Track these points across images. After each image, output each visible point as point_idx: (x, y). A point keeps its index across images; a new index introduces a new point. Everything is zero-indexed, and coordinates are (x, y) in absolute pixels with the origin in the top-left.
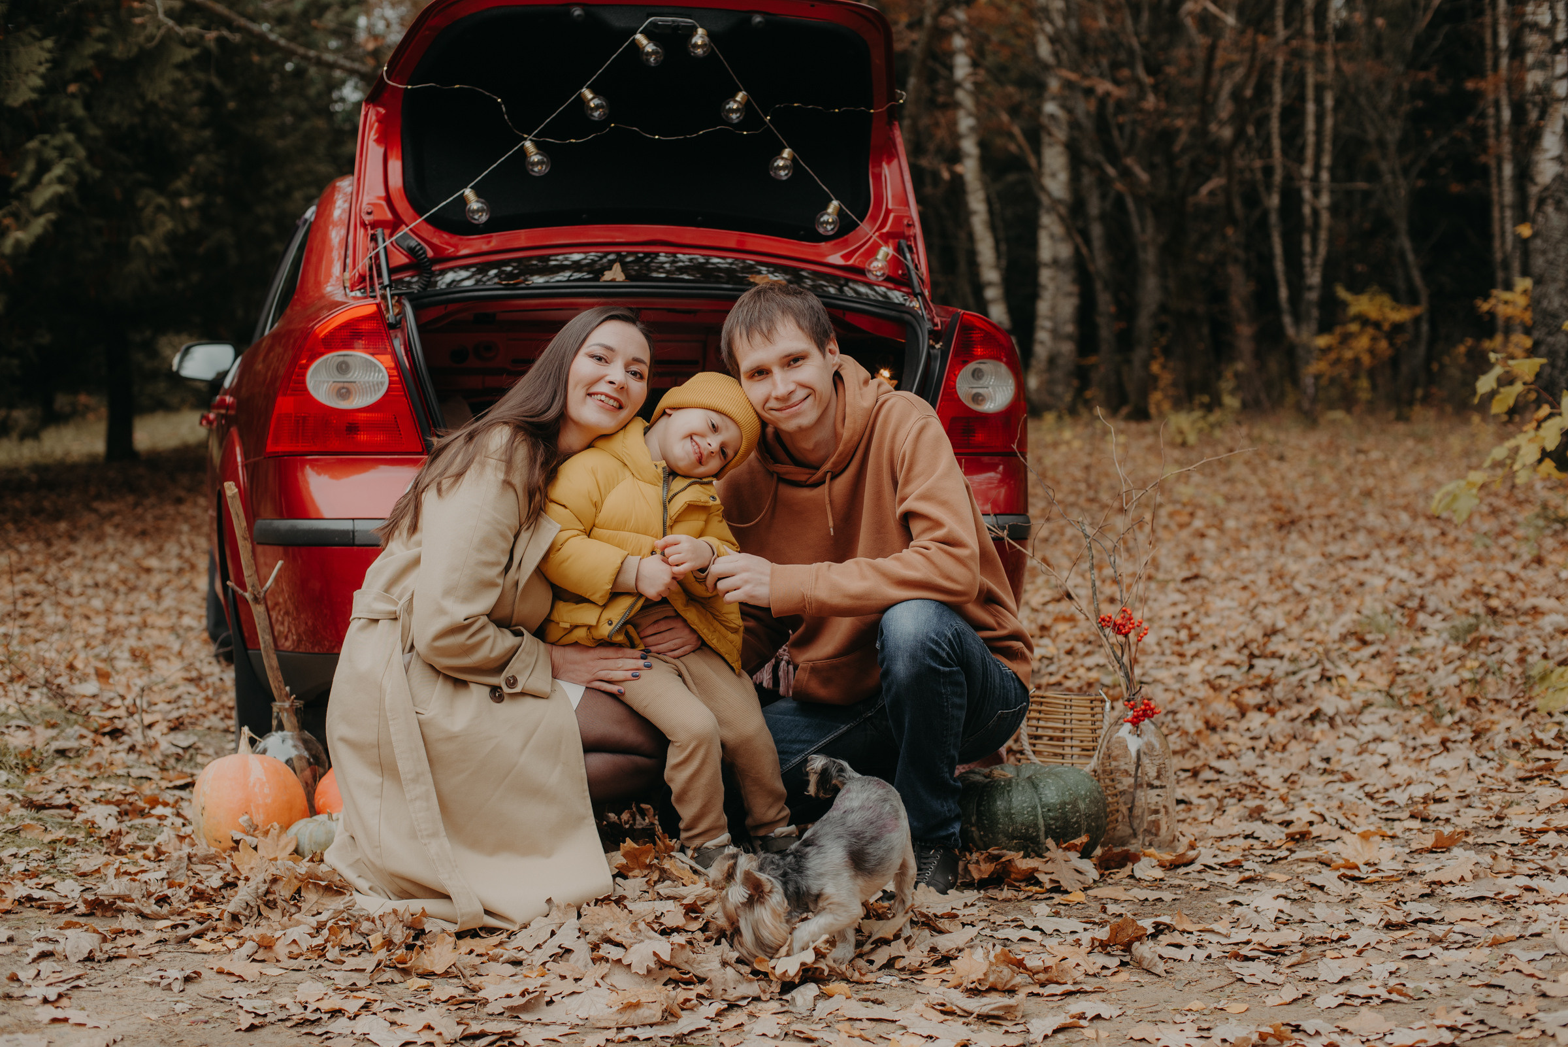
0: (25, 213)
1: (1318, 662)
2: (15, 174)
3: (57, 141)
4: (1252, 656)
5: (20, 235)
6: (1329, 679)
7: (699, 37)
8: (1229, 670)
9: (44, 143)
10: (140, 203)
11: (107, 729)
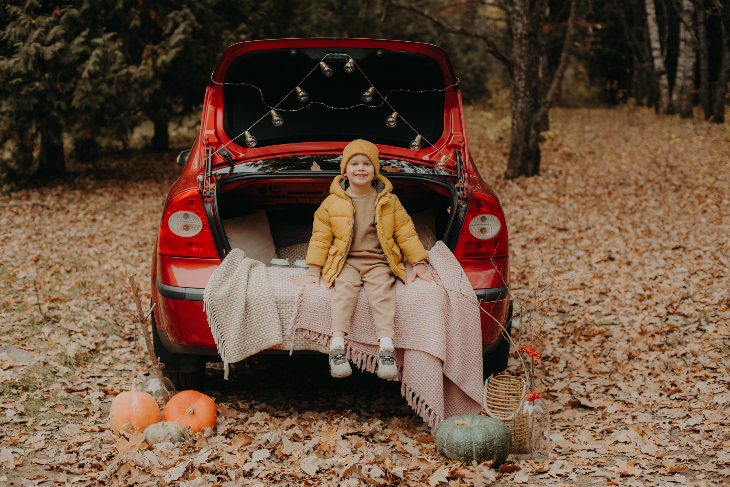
0: (167, 47)
1: (699, 321)
2: (164, 28)
3: (182, 13)
4: (669, 313)
5: (164, 57)
6: (701, 330)
7: (350, 64)
8: (657, 320)
9: (176, 14)
10: (223, 37)
11: (127, 337)
